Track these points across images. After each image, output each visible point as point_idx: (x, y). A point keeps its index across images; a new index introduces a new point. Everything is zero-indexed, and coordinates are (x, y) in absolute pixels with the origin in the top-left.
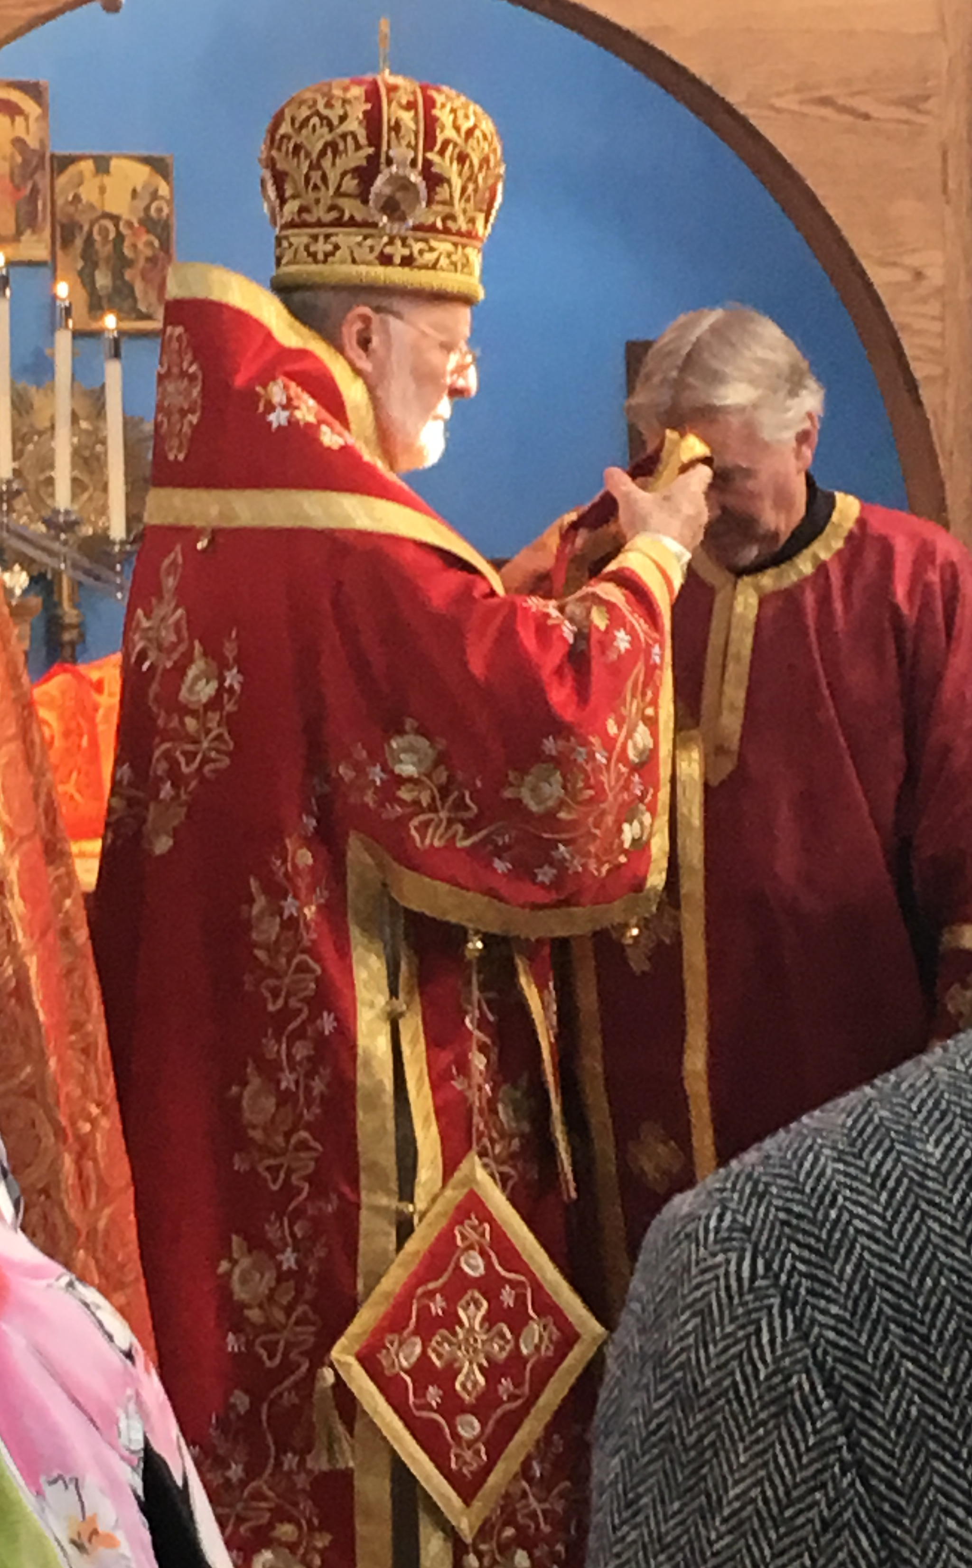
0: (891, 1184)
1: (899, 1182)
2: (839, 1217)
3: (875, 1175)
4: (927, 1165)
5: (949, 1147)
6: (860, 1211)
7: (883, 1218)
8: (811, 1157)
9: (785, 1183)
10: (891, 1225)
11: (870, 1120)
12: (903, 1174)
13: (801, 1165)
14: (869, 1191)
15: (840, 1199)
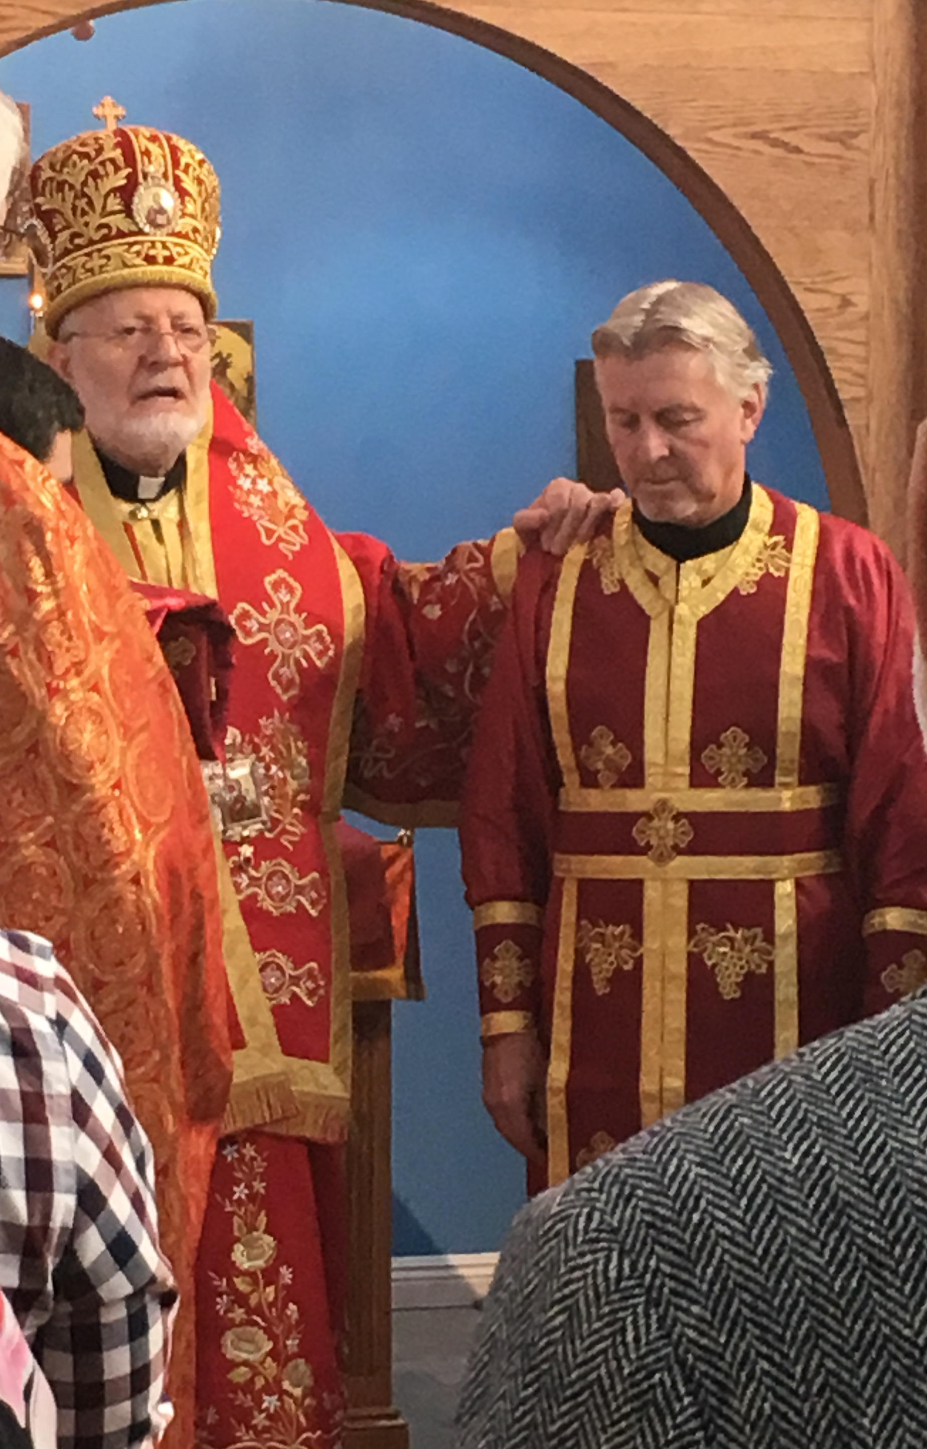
0: (751, 1189)
1: (758, 1188)
2: (701, 1221)
3: (735, 1181)
4: (785, 1171)
5: (806, 1154)
6: (722, 1215)
7: (742, 1221)
8: (675, 1161)
9: (649, 1185)
10: (751, 1228)
11: (730, 1127)
12: (763, 1180)
13: (665, 1170)
14: (729, 1195)
15: (703, 1203)
